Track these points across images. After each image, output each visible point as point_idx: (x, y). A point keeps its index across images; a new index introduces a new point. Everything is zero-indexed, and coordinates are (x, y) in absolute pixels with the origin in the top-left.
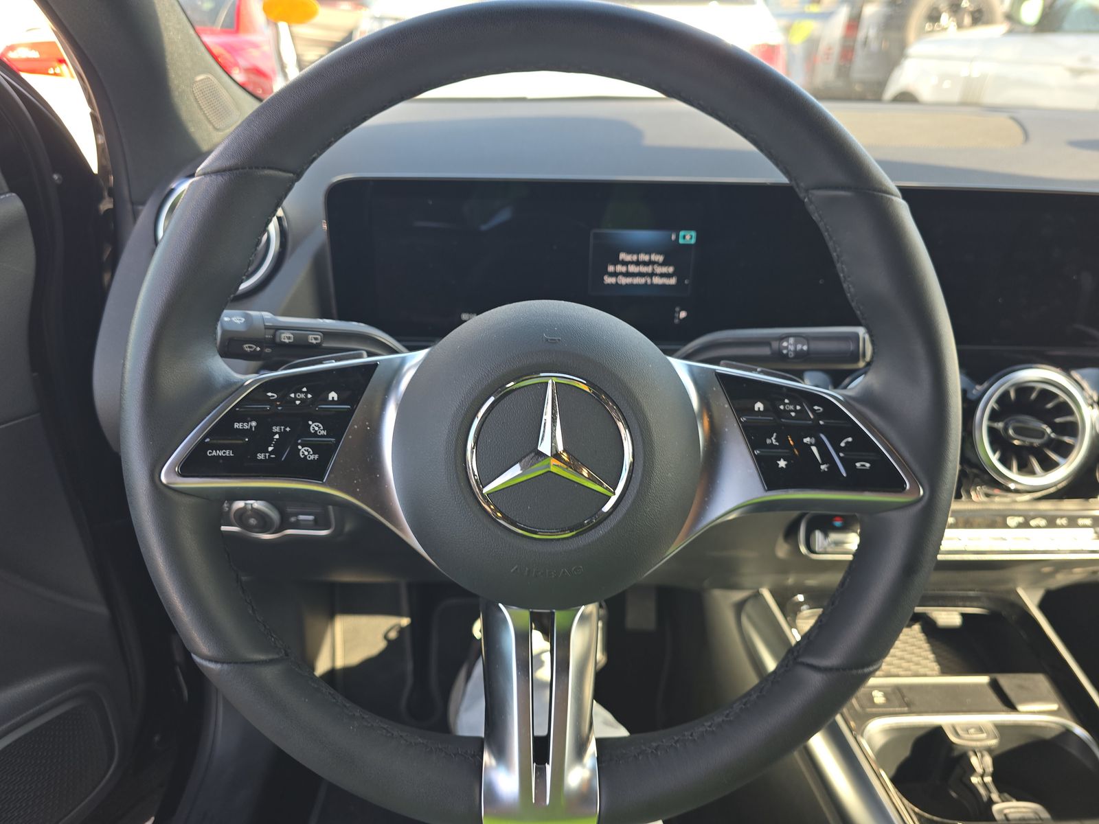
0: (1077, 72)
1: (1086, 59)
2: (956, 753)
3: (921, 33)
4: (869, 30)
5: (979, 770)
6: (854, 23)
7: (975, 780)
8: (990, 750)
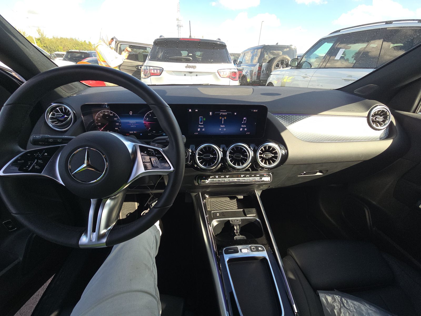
0: (304, 77)
1: (306, 75)
2: (232, 226)
3: (275, 68)
4: (264, 68)
5: (236, 229)
6: (260, 67)
7: (235, 231)
8: (239, 225)
